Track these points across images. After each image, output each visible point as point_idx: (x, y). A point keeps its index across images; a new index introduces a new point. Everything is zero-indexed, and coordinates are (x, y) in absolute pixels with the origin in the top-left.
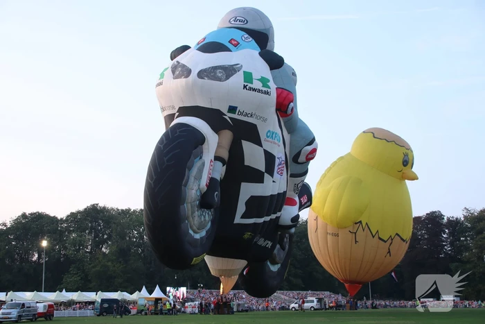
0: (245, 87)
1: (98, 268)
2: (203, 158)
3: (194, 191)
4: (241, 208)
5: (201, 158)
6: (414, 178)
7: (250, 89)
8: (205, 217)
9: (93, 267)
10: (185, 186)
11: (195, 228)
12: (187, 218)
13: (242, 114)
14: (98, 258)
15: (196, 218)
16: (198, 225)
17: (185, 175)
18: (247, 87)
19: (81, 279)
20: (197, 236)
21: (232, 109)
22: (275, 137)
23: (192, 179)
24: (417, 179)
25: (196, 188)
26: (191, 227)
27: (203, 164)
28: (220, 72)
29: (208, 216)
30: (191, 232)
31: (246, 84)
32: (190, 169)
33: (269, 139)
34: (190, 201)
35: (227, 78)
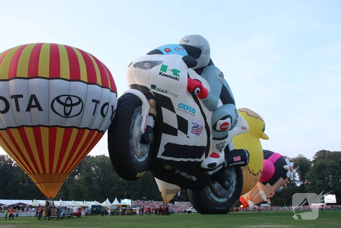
0: (160, 73)
1: (74, 188)
2: (142, 114)
3: (137, 132)
4: (162, 149)
5: (141, 113)
6: (266, 138)
7: (164, 75)
8: (144, 149)
9: (71, 187)
10: (132, 128)
11: (138, 154)
12: (133, 148)
13: (159, 90)
14: (74, 182)
15: (139, 149)
16: (140, 153)
17: (131, 121)
18: (162, 74)
19: (64, 194)
20: (140, 160)
21: (153, 87)
22: (187, 108)
23: (136, 125)
24: (268, 139)
25: (138, 130)
26: (136, 154)
27: (142, 118)
28: (147, 64)
29: (146, 149)
30: (136, 156)
31: (161, 72)
32: (135, 119)
33: (181, 109)
34: (135, 137)
35: (151, 68)
